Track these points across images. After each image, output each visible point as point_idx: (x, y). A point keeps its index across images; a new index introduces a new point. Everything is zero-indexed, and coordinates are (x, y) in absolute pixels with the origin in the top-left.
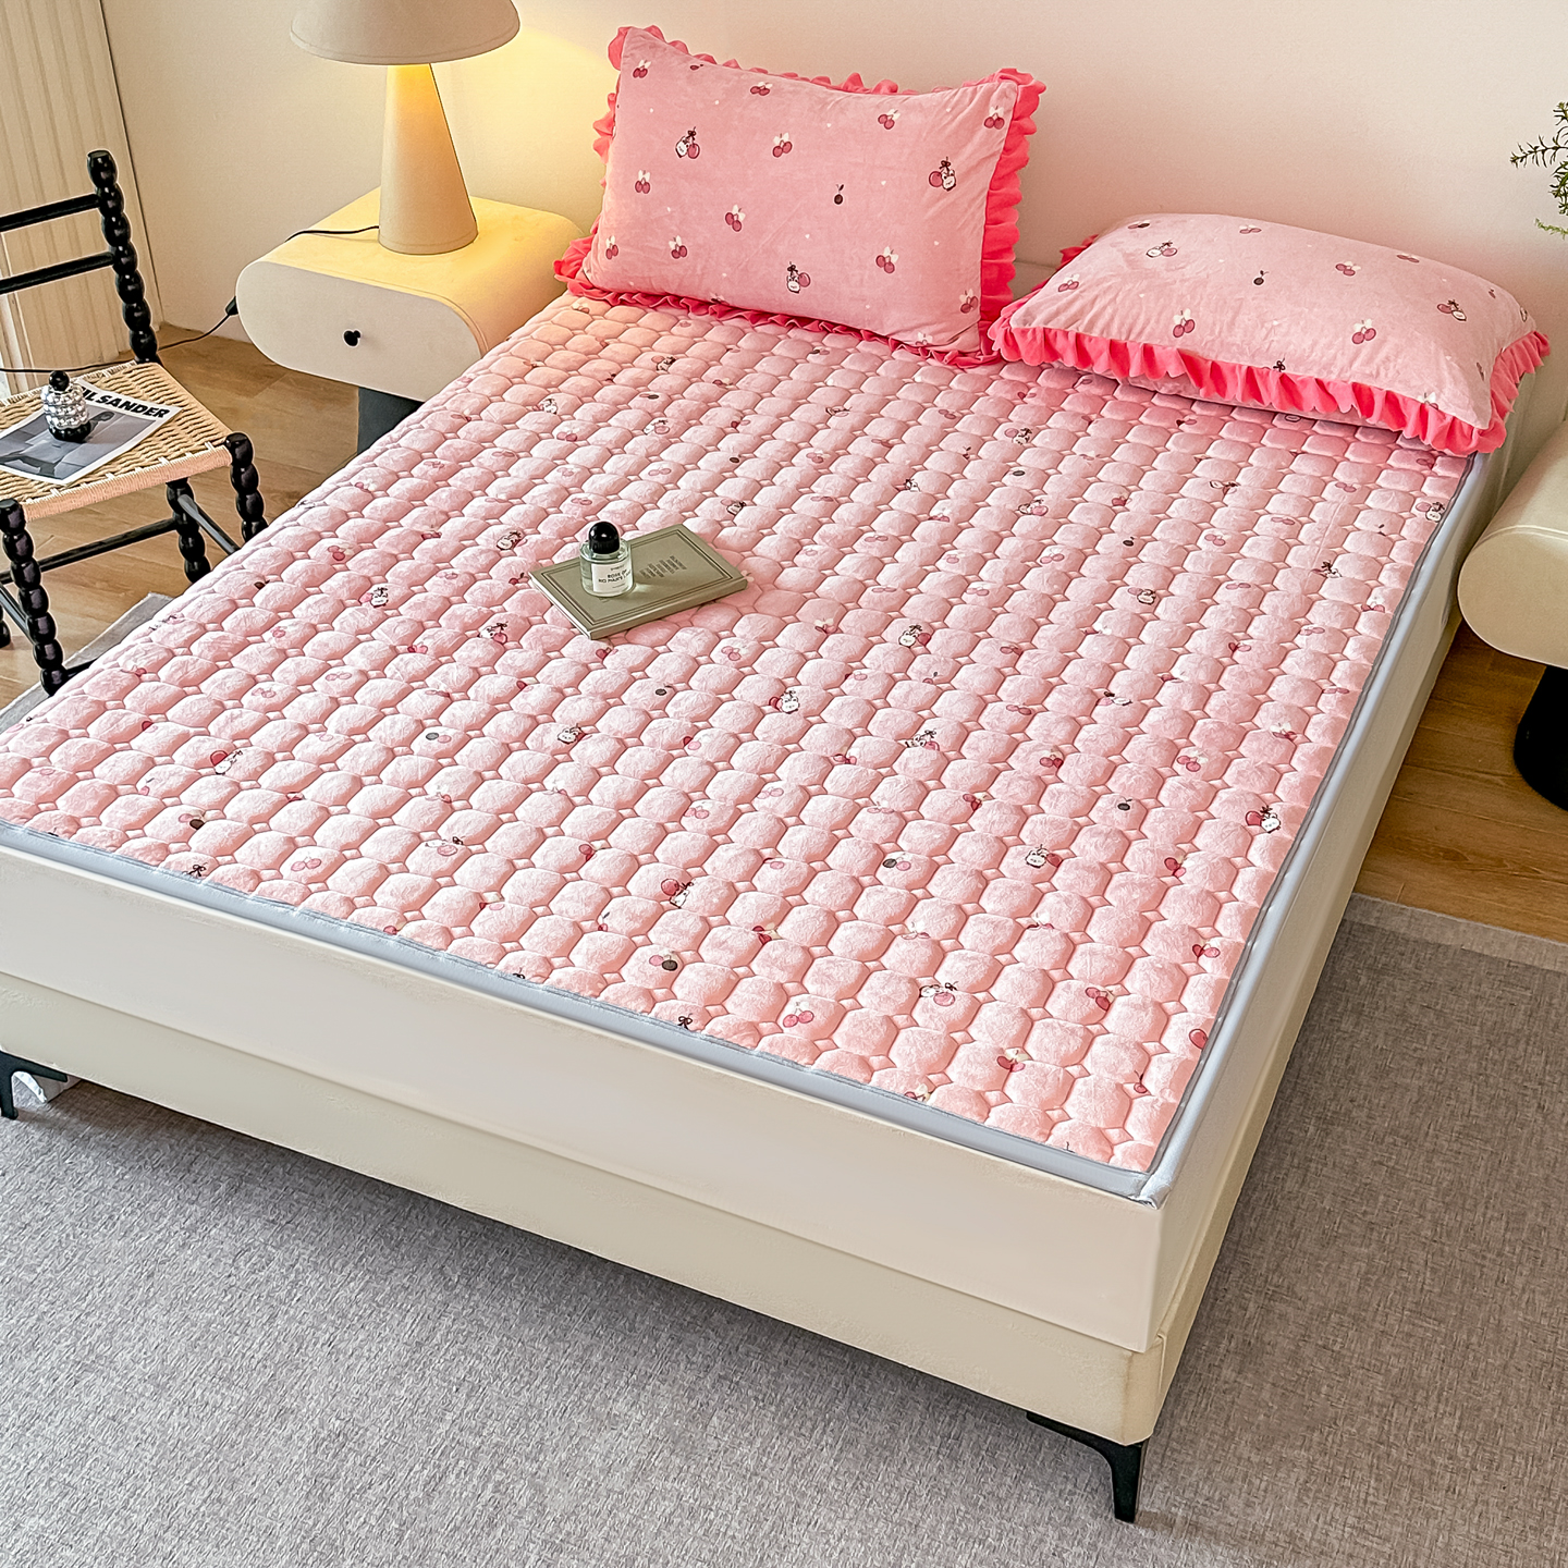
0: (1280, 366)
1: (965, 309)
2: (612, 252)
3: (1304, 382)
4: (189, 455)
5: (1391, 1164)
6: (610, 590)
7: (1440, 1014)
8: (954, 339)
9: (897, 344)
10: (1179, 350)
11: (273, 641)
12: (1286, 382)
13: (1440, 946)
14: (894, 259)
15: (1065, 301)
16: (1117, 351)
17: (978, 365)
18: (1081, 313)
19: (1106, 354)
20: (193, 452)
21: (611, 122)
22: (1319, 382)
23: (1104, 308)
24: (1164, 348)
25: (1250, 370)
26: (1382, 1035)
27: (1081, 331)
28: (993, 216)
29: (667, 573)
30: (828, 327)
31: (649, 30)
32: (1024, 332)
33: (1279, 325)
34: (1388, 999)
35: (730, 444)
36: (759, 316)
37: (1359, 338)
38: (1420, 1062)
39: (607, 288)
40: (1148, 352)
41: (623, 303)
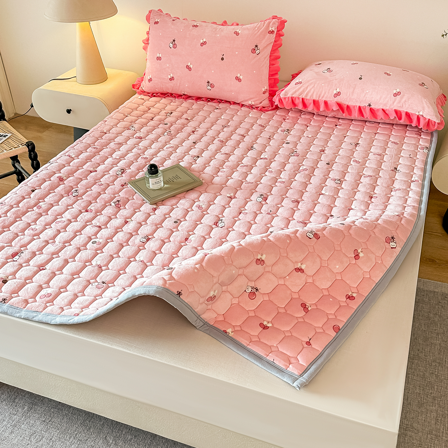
0: (370, 105)
1: (264, 93)
2: (150, 80)
3: (378, 110)
4: (13, 149)
5: (436, 373)
6: (156, 187)
7: (440, 317)
8: (261, 103)
9: (243, 105)
10: (336, 102)
11: (37, 210)
12: (371, 110)
13: (435, 292)
14: (241, 77)
15: (297, 88)
16: (316, 103)
17: (269, 111)
18: (303, 91)
19: (312, 104)
20: (15, 148)
21: (148, 40)
22: (383, 110)
23: (311, 89)
24: (331, 101)
25: (360, 107)
26: (423, 325)
27: (303, 97)
28: (272, 63)
29: (175, 180)
30: (220, 101)
31: (158, 10)
32: (285, 98)
33: (369, 92)
34: (423, 312)
35: (192, 138)
36: (198, 99)
37: (396, 95)
38: (438, 334)
39: (149, 92)
40: (326, 103)
41: (154, 96)
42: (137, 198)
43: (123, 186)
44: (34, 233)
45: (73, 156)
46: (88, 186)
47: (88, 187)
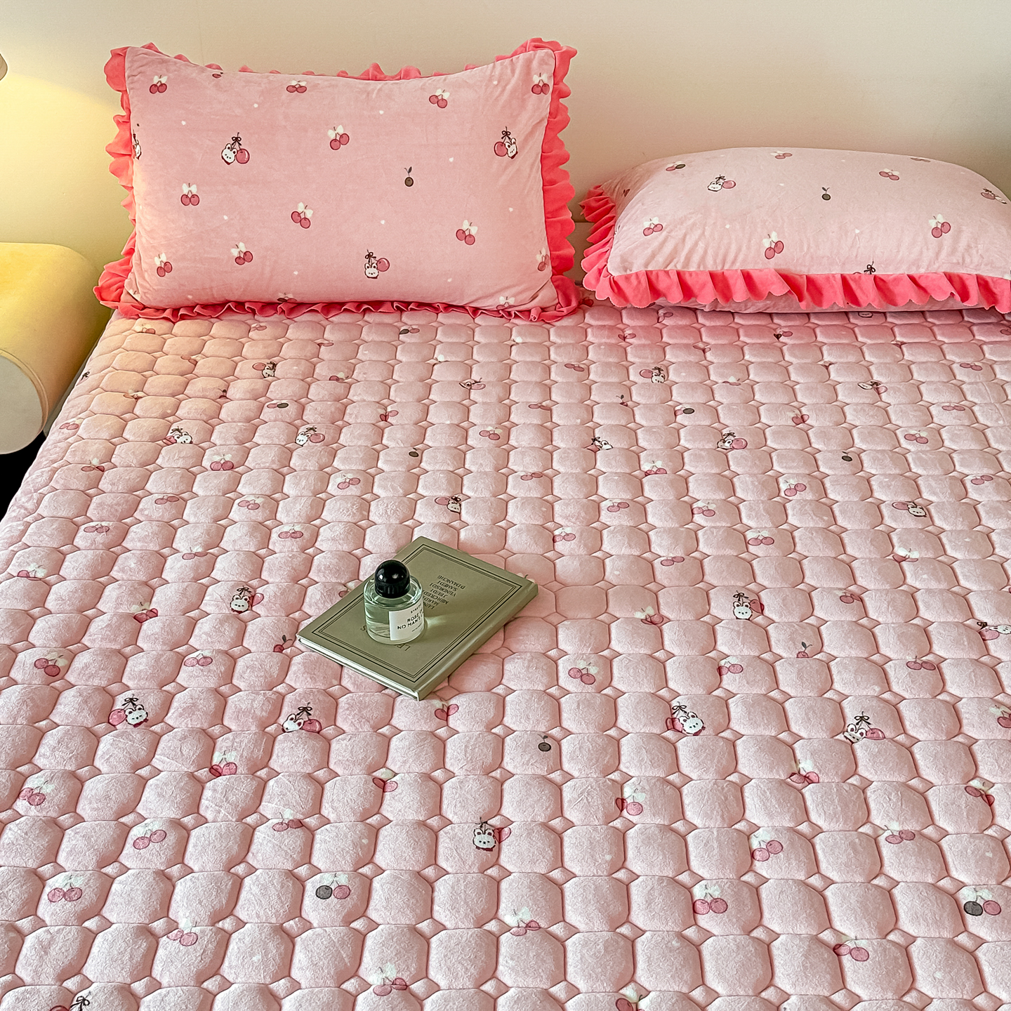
0: (871, 269)
1: (539, 268)
2: (164, 269)
3: (897, 280)
8: (534, 298)
9: (475, 311)
10: (776, 270)
12: (880, 284)
14: (474, 231)
15: (656, 244)
16: (719, 281)
17: (562, 317)
18: (675, 252)
19: (710, 284)
21: (129, 142)
22: (912, 278)
23: (696, 244)
24: (761, 270)
25: (844, 278)
27: (679, 268)
29: (448, 597)
30: (403, 306)
31: (146, 47)
32: (627, 278)
33: (862, 233)
35: (396, 439)
36: (331, 307)
37: (939, 232)
39: (162, 305)
40: (747, 277)
41: (183, 317)
42: (358, 686)
43: (279, 649)
44: (78, 909)
45: (40, 574)
46: (162, 676)
47: (167, 679)
